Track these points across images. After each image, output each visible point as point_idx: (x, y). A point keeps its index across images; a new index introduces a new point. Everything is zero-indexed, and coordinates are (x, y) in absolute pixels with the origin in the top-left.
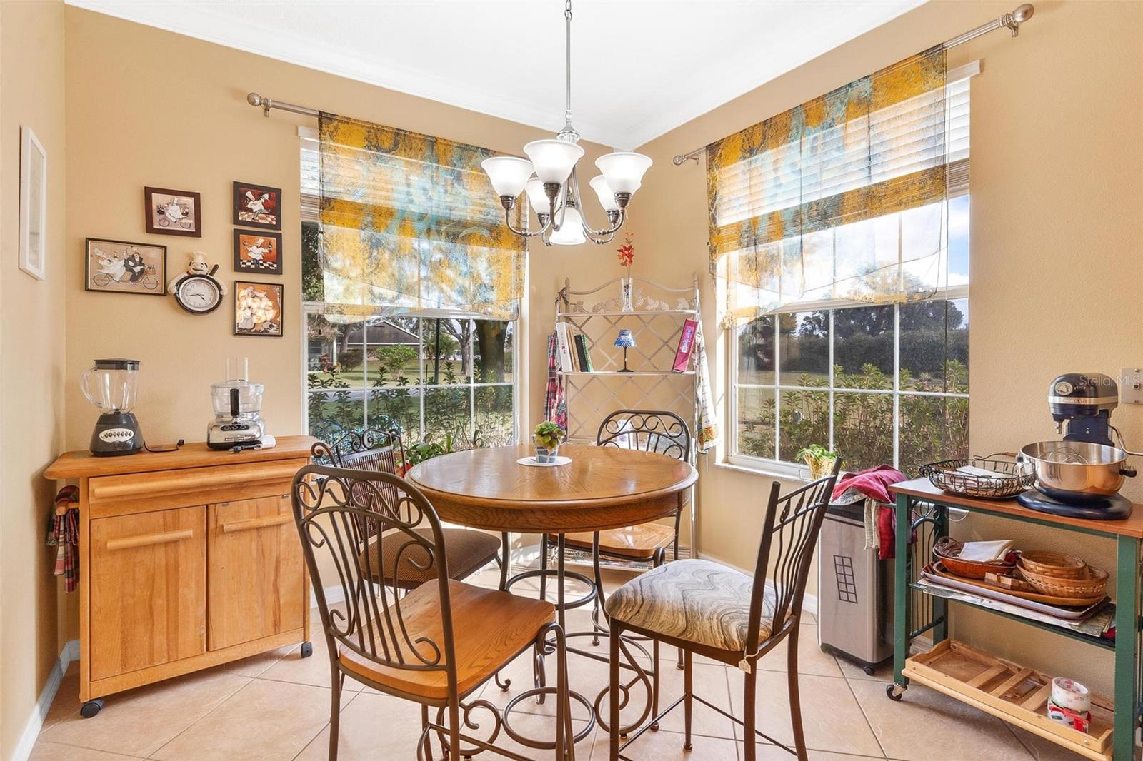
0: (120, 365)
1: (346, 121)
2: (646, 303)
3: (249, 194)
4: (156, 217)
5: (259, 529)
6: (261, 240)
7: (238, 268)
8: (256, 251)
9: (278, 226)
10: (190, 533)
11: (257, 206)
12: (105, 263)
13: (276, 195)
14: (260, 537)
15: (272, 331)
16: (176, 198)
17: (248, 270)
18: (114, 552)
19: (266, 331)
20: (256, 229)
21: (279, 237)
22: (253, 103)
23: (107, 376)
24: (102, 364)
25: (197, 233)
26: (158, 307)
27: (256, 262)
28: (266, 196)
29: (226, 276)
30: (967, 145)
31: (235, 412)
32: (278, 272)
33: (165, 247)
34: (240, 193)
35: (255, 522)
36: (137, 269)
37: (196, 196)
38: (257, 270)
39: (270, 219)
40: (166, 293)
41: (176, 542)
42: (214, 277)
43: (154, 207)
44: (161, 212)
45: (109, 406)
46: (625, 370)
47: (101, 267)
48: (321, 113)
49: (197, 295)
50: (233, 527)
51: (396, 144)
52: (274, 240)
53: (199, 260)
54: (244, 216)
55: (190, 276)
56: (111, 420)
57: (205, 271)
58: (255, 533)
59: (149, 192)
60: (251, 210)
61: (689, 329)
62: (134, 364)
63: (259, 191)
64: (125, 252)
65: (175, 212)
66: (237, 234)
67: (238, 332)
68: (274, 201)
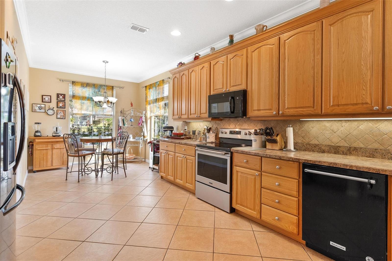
0: (39, 123)
1: (77, 82)
2: (137, 113)
3: (60, 95)
4: (44, 100)
5: (60, 148)
6: (62, 103)
7: (57, 108)
8: (61, 105)
9: (65, 100)
10: (49, 148)
11: (61, 97)
12: (35, 107)
13: (64, 95)
14: (60, 150)
15: (63, 118)
16: (47, 97)
17: (59, 108)
18: (38, 150)
19: (62, 118)
20: (61, 101)
21: (65, 102)
22: (61, 81)
23: (36, 125)
24: (36, 123)
25: (51, 102)
26: (44, 114)
27: (61, 106)
28: (63, 95)
29: (55, 109)
30: (168, 93)
31: (57, 131)
32: (65, 108)
33: (45, 105)
34: (58, 95)
35: (60, 147)
36: (40, 108)
37: (51, 96)
38: (61, 108)
39: (63, 99)
40: (45, 112)
41: (47, 149)
42: (53, 109)
43: (43, 98)
44: (45, 99)
45: (37, 130)
46: (132, 126)
47: (35, 108)
48: (73, 81)
49: (50, 112)
50: (56, 148)
51: (87, 85)
52: (64, 103)
53: (51, 107)
54: (59, 99)
55: (49, 109)
56: (37, 132)
57: (52, 108)
58: (60, 149)
59: (43, 96)
60: (60, 98)
61: (141, 118)
62: (41, 123)
63: (61, 95)
64: (39, 106)
65: (47, 99)
66: (57, 102)
67: (57, 118)
68: (64, 96)
